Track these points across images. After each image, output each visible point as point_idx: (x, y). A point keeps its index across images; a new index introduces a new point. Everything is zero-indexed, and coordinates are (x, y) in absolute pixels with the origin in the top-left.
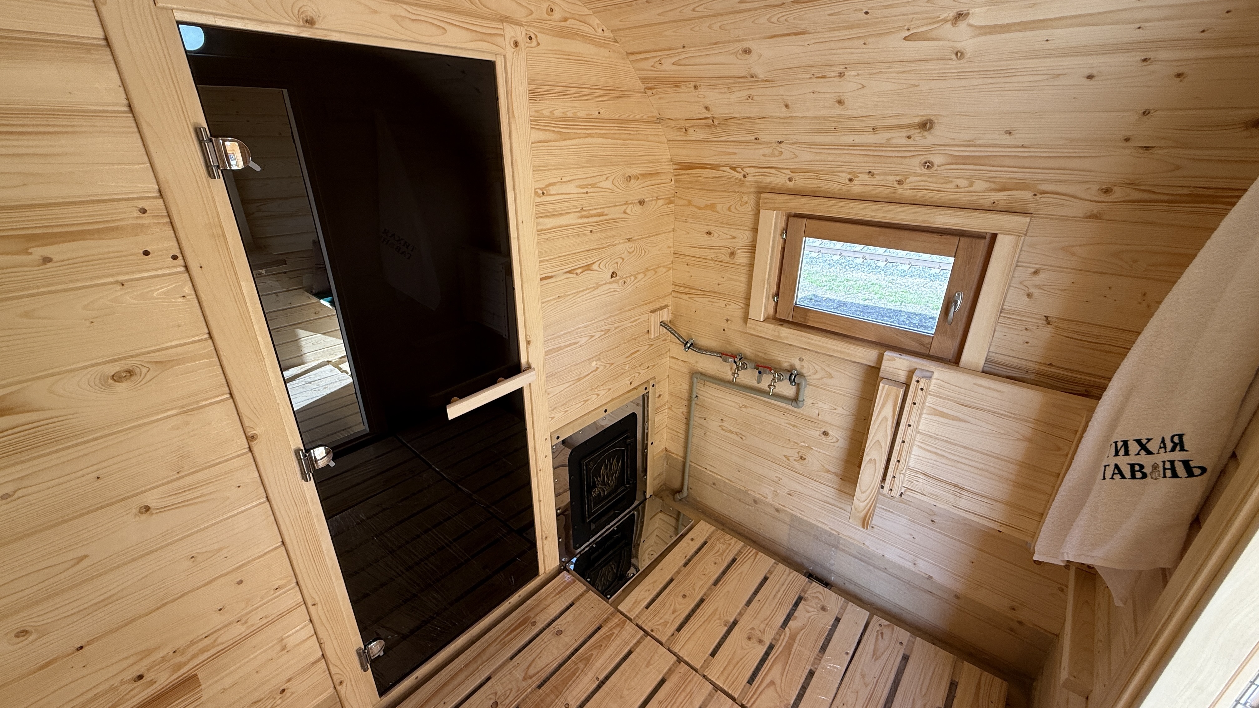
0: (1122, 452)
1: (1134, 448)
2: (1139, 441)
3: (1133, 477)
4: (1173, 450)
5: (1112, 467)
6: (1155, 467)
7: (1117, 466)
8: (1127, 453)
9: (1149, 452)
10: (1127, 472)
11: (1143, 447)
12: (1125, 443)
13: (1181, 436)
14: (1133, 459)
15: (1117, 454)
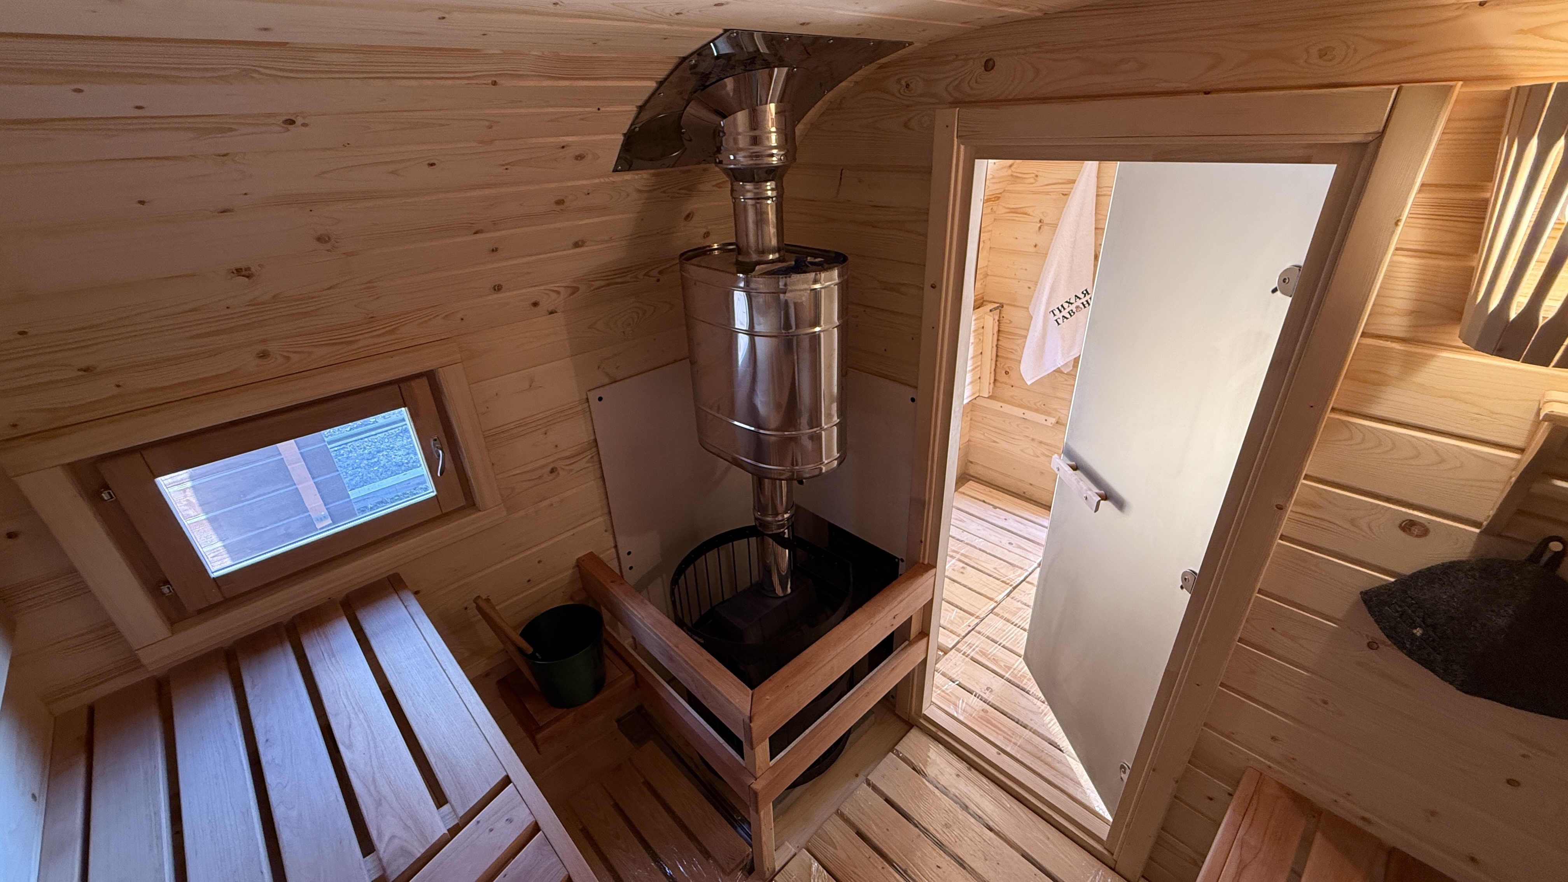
0: (1062, 310)
1: (1066, 305)
2: (1067, 302)
3: (1071, 316)
4: (1085, 296)
5: (1061, 318)
6: (1077, 307)
7: (1063, 316)
8: (1064, 309)
9: (1072, 304)
10: (1068, 316)
11: (1069, 303)
12: (1062, 306)
13: (1086, 290)
14: (1068, 310)
15: (1060, 311)
